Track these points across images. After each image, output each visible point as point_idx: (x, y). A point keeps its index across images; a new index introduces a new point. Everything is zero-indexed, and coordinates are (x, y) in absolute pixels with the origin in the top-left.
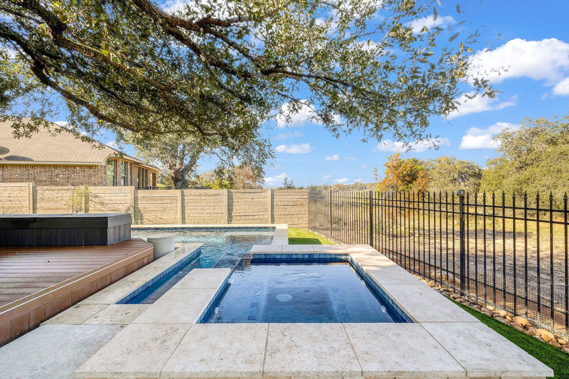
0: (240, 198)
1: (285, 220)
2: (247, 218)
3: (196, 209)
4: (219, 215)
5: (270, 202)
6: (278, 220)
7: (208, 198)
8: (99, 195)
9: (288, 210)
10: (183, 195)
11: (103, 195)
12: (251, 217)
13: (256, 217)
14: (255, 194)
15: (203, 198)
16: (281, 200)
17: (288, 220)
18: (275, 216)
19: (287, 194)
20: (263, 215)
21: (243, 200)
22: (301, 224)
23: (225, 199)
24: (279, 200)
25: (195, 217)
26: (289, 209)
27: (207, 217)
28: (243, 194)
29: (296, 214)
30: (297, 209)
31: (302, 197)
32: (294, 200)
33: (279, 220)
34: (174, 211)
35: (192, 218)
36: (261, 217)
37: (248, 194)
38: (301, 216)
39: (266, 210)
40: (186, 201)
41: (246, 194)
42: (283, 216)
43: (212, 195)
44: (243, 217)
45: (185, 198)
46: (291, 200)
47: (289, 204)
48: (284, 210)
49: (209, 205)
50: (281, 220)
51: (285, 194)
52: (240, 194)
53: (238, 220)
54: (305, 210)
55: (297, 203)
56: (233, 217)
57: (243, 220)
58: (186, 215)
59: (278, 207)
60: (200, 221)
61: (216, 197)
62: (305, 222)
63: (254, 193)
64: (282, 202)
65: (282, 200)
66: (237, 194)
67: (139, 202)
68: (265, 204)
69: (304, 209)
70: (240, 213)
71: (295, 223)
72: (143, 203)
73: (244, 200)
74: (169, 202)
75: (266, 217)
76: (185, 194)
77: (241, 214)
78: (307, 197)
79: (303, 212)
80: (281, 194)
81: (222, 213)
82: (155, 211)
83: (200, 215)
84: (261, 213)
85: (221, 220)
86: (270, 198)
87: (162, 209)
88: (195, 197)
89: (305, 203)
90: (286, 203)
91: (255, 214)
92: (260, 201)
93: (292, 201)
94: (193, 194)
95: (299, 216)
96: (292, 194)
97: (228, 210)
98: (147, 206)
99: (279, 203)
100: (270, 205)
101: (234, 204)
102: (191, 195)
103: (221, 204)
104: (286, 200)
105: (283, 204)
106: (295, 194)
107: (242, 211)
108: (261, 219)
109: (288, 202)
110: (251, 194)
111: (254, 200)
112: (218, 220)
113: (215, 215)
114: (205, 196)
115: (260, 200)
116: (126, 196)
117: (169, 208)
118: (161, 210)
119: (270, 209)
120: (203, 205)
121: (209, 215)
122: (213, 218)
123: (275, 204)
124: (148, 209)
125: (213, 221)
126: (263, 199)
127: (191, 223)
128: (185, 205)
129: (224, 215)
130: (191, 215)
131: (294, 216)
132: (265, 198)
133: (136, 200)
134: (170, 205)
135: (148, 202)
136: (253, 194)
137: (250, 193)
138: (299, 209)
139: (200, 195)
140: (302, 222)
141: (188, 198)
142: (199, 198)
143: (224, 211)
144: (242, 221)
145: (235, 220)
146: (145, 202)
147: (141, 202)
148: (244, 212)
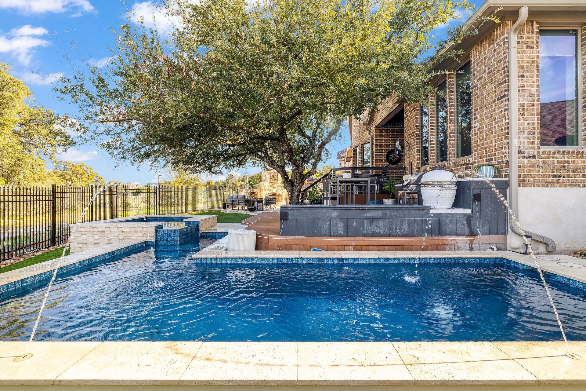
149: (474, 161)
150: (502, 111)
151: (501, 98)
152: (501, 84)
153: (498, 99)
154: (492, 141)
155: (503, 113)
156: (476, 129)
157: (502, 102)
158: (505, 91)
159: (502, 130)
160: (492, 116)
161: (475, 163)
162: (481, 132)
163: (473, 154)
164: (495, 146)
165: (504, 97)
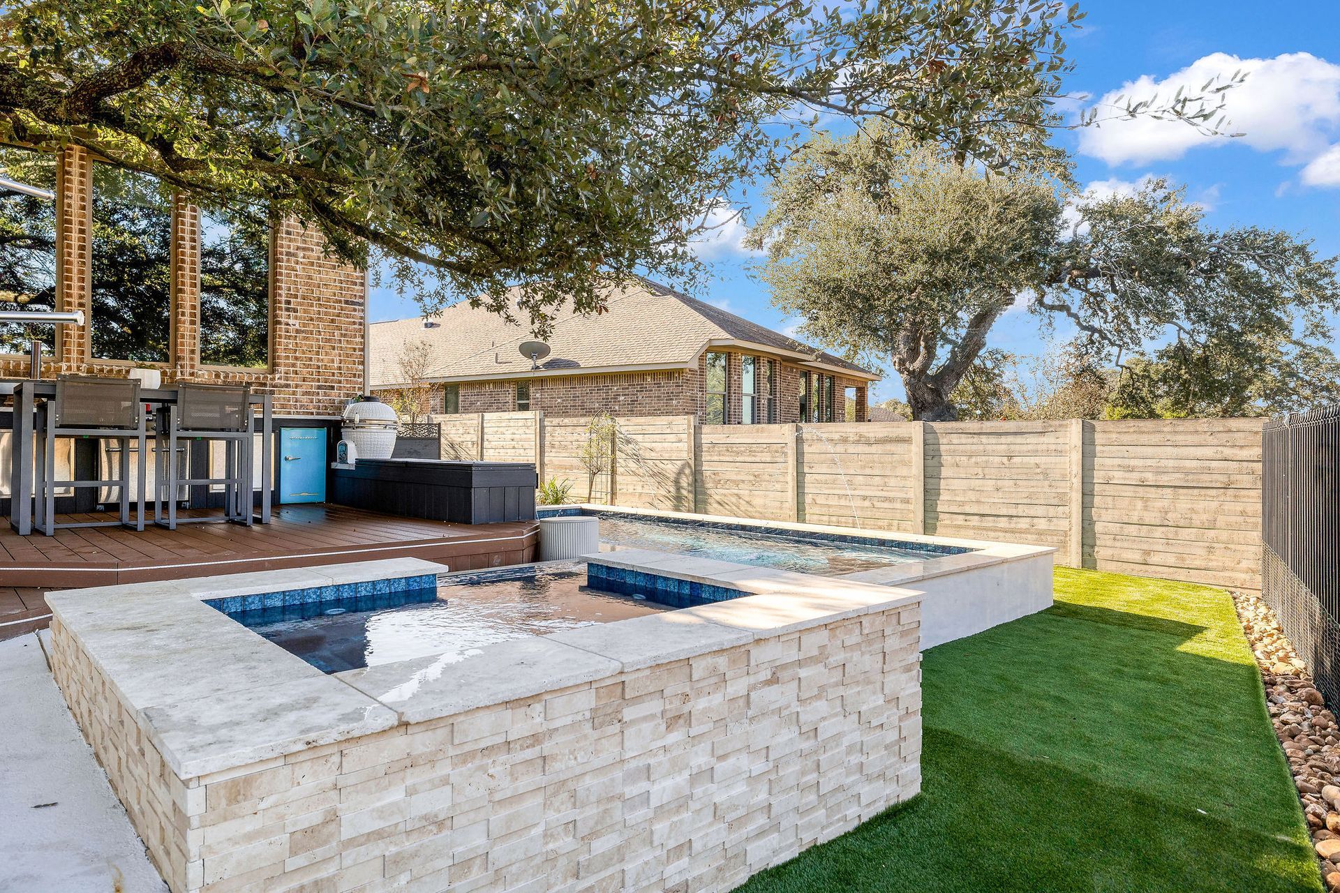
0: (964, 453)
1: (1145, 547)
2: (989, 522)
3: (834, 482)
4: (898, 505)
5: (1076, 469)
6: (1109, 543)
7: (866, 449)
8: (634, 437)
9: (1159, 504)
10: (799, 441)
11: (639, 438)
12: (1003, 523)
13: (1023, 524)
14: (1019, 439)
15: (852, 449)
16: (1126, 462)
17: (1160, 548)
18: (1099, 527)
19: (1155, 438)
20: (1050, 519)
21: (973, 459)
22: (1224, 569)
23: (915, 451)
24: (1117, 461)
25: (829, 506)
26: (1162, 500)
27: (862, 508)
28: (976, 439)
29: (1198, 523)
30: (1205, 506)
31: (1228, 452)
32: (1188, 464)
33: (1118, 544)
34: (778, 486)
35: (824, 510)
36: (1042, 524)
37: (993, 440)
38: (1224, 535)
39: (1062, 501)
40: (807, 458)
41: (984, 439)
42: (1133, 530)
43: (879, 441)
44: (975, 521)
45: (806, 448)
46: (1171, 463)
47: (1165, 479)
48: (1139, 504)
49: (868, 471)
50: (1126, 545)
51: (1144, 439)
52: (964, 439)
53: (959, 527)
54: (1243, 513)
55: (1206, 477)
56: (941, 516)
57: (974, 528)
58: (808, 499)
59: (1110, 490)
60: (843, 519)
61: (888, 447)
62: (1244, 564)
63: (1015, 434)
64: (1131, 469)
65: (1133, 462)
66: (955, 439)
67: (705, 457)
68: (1058, 477)
69: (1239, 507)
70: (963, 504)
71: (1188, 563)
72: (713, 459)
73: (979, 459)
74: (768, 460)
75: (1063, 525)
76: (805, 436)
77: (968, 509)
78: (1257, 452)
79: (1233, 519)
80: (1126, 438)
81: (907, 501)
82: (737, 483)
83: (843, 502)
84: (1040, 511)
85: (903, 524)
86: (1076, 457)
87: (752, 478)
88: (830, 448)
89: (1246, 480)
90: (1150, 478)
91: (1020, 511)
92: (1037, 466)
93: (1177, 470)
94: (824, 436)
95: (1212, 533)
96: (1180, 438)
97: (925, 491)
98: (719, 468)
99: (1118, 476)
100: (1077, 482)
101: (945, 472)
102: (820, 440)
103: (903, 471)
104: (1149, 462)
105: (1134, 477)
106: (1190, 439)
107: (972, 496)
108: (1040, 533)
109: (1159, 472)
110: (1003, 439)
111: (1015, 460)
112: (895, 523)
113: (886, 505)
114: (858, 442)
115: (1037, 460)
116: (680, 441)
117: (767, 477)
118: (750, 481)
119: (1076, 497)
120: (852, 472)
121: (867, 503)
122: (881, 515)
123: (1098, 476)
124: (722, 476)
125: (880, 523)
126: (1052, 459)
127: (820, 523)
128: (806, 470)
129: (911, 507)
130: (820, 500)
131: (1184, 533)
132: (1059, 453)
133: (697, 449)
134: (770, 468)
135: (722, 458)
136: (1010, 439)
137: (1000, 434)
138: (1214, 505)
139: (845, 440)
140: (1228, 564)
141: (813, 449)
142: (840, 448)
143: (911, 495)
144: (971, 532)
145: (946, 526)
146: (716, 458)
147: (708, 458)
148: (978, 502)
149: (283, 382)
150: (354, 323)
151: (353, 303)
152: (355, 284)
153: (347, 302)
154: (333, 361)
155: (357, 326)
156: (291, 328)
157: (355, 310)
158: (361, 297)
159: (355, 350)
160: (333, 321)
161: (287, 386)
162: (306, 338)
163: (282, 369)
164: (340, 368)
165: (360, 304)
